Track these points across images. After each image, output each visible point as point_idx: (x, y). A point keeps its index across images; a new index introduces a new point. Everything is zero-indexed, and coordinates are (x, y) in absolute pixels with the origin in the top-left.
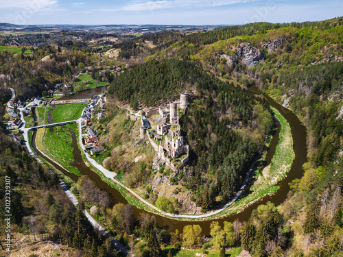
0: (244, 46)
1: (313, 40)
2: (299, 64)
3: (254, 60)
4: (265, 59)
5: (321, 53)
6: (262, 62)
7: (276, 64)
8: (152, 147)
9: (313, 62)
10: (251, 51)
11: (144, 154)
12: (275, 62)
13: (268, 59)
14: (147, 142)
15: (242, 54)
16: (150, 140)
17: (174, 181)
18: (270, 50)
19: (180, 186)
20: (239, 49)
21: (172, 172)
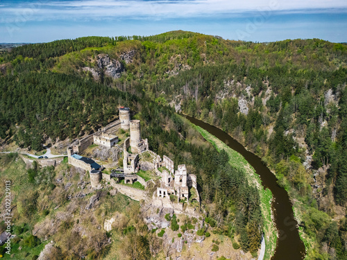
0: (103, 58)
1: (159, 52)
2: (156, 73)
3: (117, 72)
4: (126, 70)
5: (170, 63)
6: (124, 73)
7: (138, 75)
8: (126, 197)
9: (167, 71)
10: (111, 63)
11: (117, 213)
12: (135, 73)
13: (128, 71)
14: (113, 192)
15: (103, 66)
16: (117, 186)
17: (204, 233)
18: (127, 62)
19: (213, 236)
20: (99, 61)
21: (195, 221)
